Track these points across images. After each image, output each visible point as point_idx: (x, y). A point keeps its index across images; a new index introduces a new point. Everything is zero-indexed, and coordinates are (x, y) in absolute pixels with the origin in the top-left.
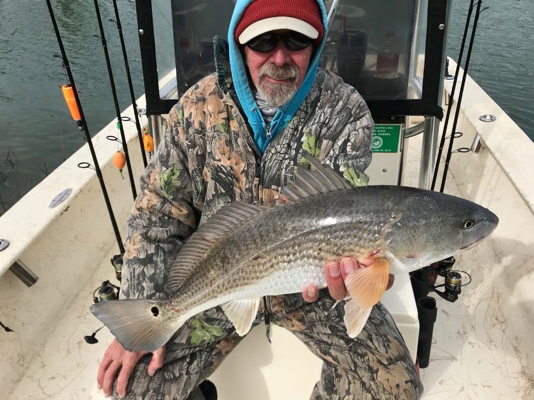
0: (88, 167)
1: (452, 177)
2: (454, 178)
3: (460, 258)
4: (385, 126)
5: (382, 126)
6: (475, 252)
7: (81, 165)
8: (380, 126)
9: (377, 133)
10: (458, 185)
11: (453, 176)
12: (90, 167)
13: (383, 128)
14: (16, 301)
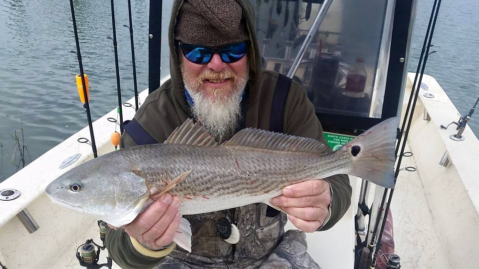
0: (85, 142)
1: (421, 187)
2: (423, 187)
3: (416, 263)
4: (348, 137)
5: (346, 137)
6: (431, 260)
7: (80, 140)
8: (344, 136)
9: (341, 142)
10: (425, 195)
11: (423, 185)
12: (88, 142)
13: (347, 138)
14: (17, 244)
